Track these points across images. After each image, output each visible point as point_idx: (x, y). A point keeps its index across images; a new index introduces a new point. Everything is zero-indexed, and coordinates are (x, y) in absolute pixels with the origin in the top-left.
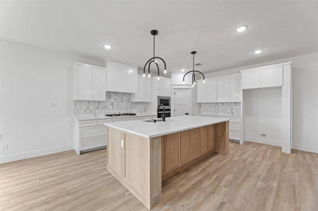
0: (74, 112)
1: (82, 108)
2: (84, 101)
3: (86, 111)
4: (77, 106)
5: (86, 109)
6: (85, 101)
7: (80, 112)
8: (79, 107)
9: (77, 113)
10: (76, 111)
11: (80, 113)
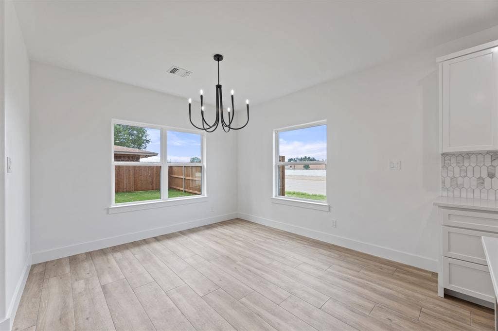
0: (443, 182)
1: (470, 174)
2: (473, 153)
3: (483, 183)
4: (450, 168)
5: (484, 174)
6: (480, 153)
7: (459, 183)
8: (457, 170)
9: (451, 185)
10: (448, 180)
11: (461, 187)
